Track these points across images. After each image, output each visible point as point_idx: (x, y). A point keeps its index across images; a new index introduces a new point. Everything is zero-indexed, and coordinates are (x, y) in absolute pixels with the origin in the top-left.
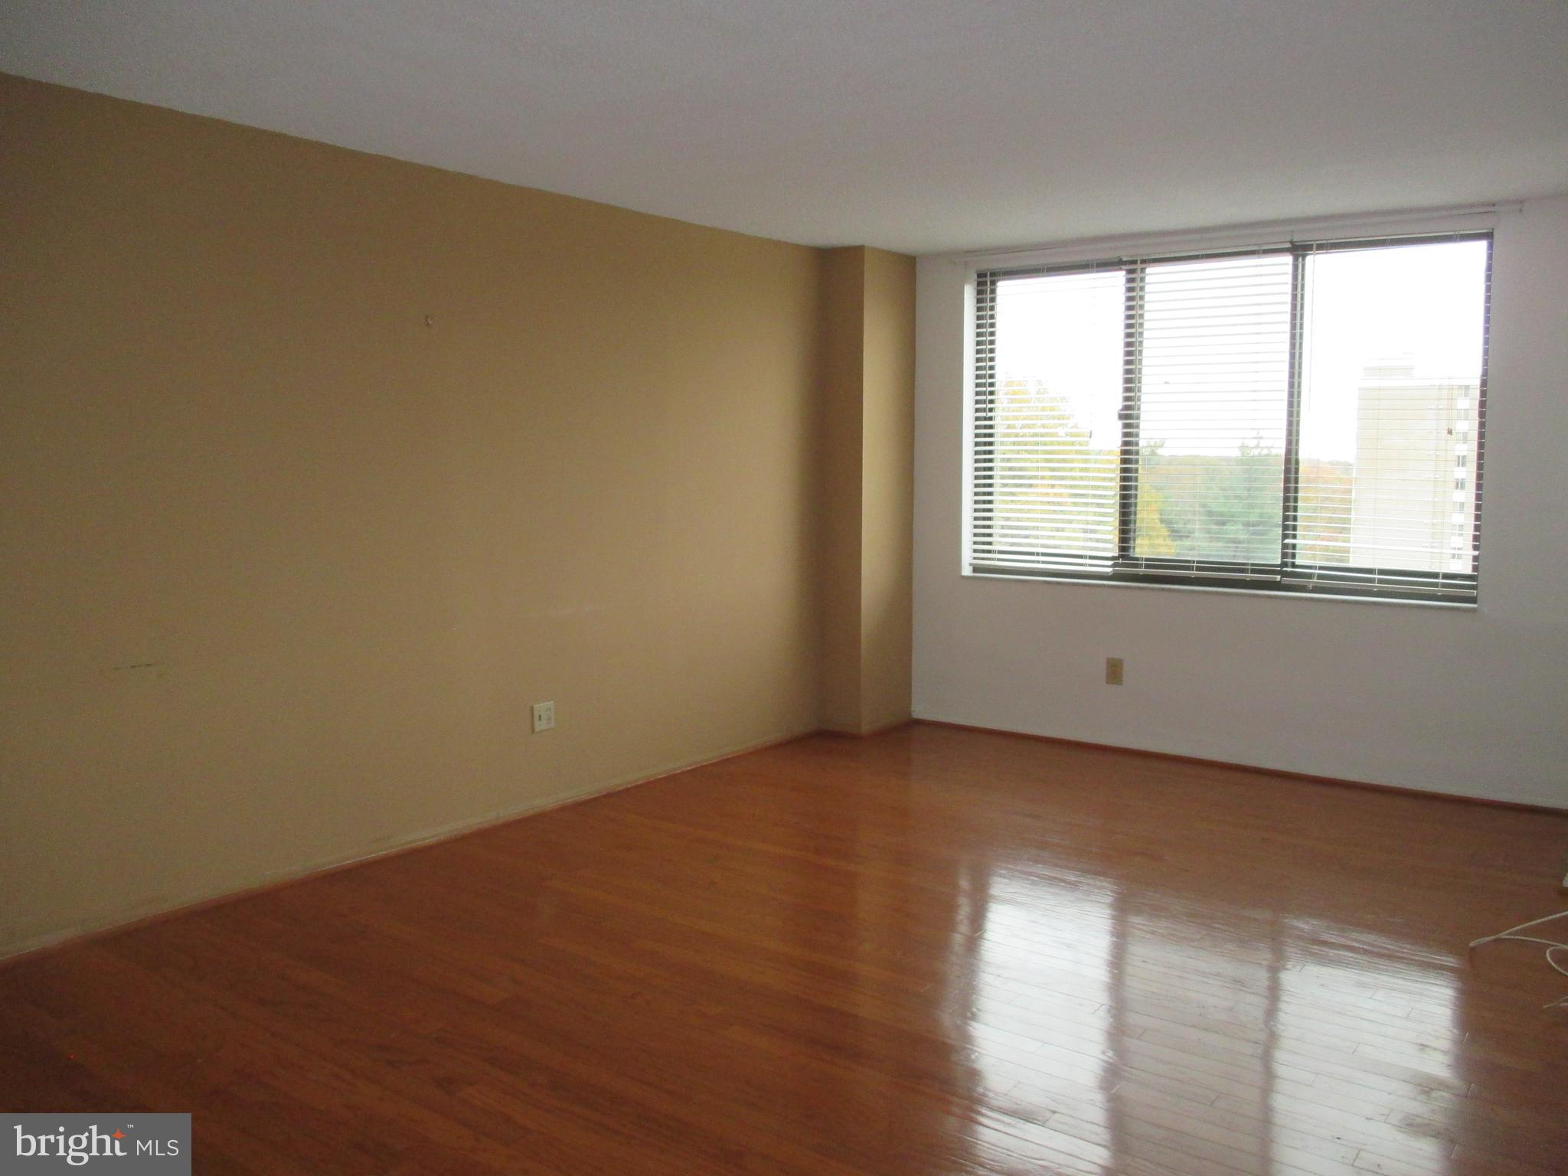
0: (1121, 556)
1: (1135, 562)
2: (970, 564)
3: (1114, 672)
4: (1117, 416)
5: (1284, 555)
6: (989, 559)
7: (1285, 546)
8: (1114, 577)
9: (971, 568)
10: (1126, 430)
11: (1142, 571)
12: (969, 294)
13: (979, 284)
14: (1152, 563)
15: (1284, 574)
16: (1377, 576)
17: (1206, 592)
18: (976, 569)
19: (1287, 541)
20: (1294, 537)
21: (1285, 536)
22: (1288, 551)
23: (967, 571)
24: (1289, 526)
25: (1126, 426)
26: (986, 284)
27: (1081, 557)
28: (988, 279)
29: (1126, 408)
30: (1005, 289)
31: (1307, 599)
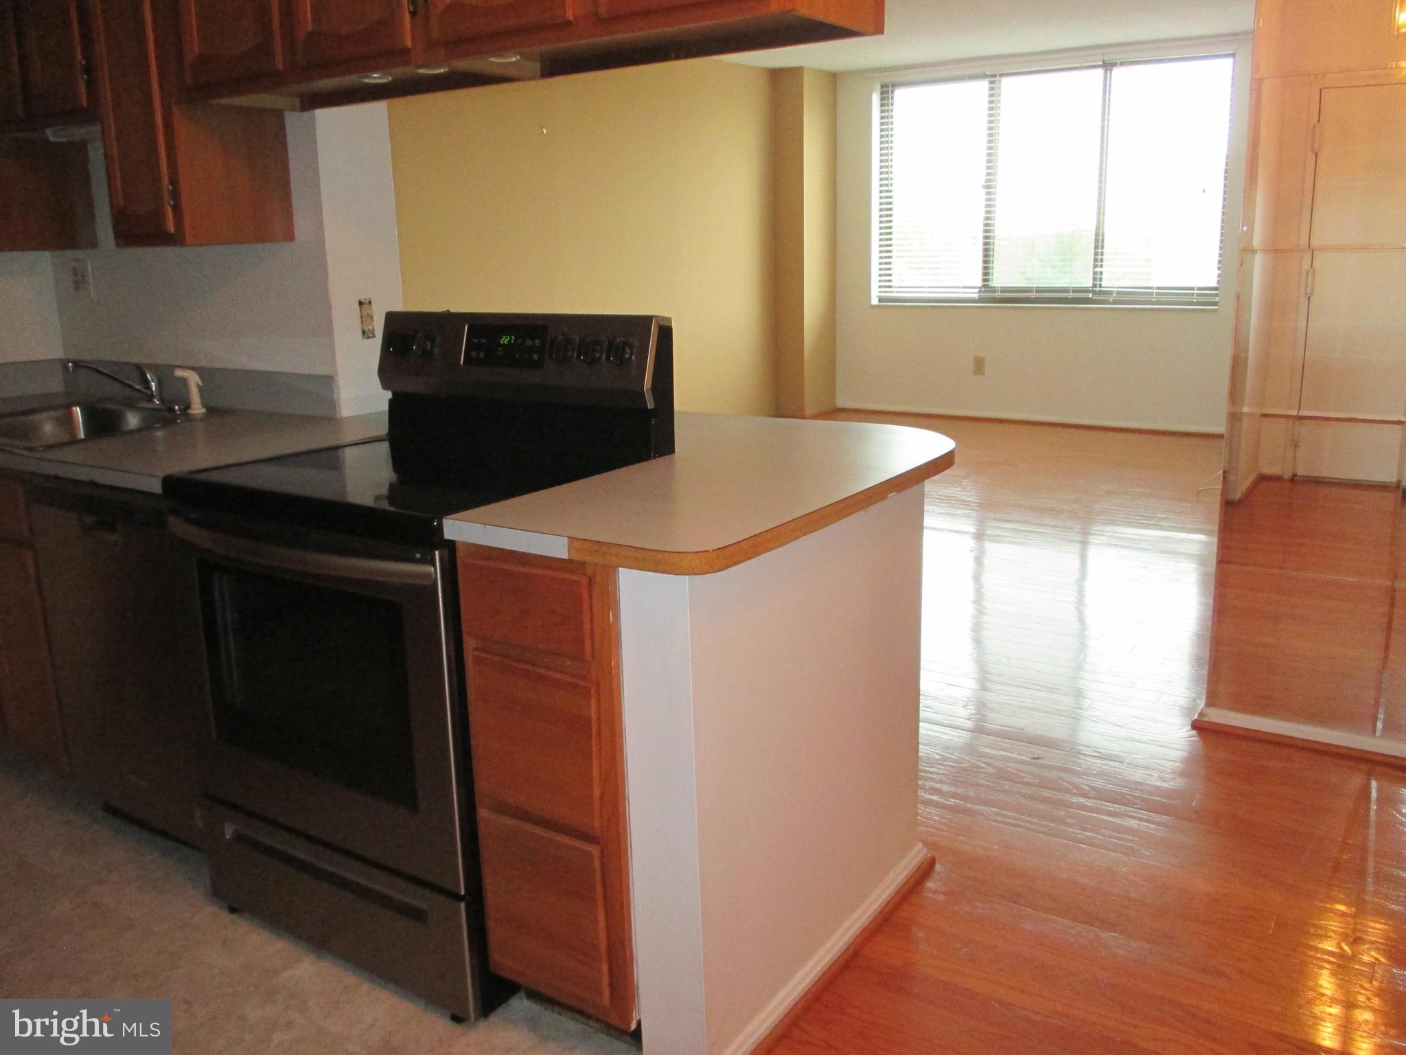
0: (984, 286)
1: (994, 290)
2: (878, 296)
3: (979, 366)
4: (981, 187)
5: (1095, 279)
6: (891, 292)
7: (1095, 273)
8: (980, 300)
9: (877, 299)
10: (987, 203)
11: (998, 295)
12: (876, 98)
13: (882, 93)
14: (1004, 290)
15: (1094, 292)
16: (1155, 291)
17: (1043, 308)
18: (881, 300)
19: (1096, 270)
20: (1101, 266)
21: (1095, 266)
22: (1097, 277)
23: (875, 301)
24: (1098, 260)
25: (988, 193)
26: (886, 93)
27: (956, 287)
28: (890, 89)
29: (988, 180)
30: (900, 94)
31: (1109, 309)
